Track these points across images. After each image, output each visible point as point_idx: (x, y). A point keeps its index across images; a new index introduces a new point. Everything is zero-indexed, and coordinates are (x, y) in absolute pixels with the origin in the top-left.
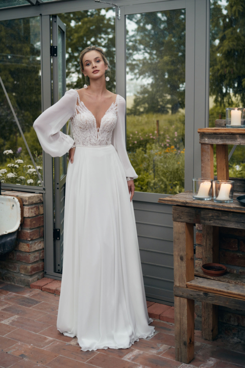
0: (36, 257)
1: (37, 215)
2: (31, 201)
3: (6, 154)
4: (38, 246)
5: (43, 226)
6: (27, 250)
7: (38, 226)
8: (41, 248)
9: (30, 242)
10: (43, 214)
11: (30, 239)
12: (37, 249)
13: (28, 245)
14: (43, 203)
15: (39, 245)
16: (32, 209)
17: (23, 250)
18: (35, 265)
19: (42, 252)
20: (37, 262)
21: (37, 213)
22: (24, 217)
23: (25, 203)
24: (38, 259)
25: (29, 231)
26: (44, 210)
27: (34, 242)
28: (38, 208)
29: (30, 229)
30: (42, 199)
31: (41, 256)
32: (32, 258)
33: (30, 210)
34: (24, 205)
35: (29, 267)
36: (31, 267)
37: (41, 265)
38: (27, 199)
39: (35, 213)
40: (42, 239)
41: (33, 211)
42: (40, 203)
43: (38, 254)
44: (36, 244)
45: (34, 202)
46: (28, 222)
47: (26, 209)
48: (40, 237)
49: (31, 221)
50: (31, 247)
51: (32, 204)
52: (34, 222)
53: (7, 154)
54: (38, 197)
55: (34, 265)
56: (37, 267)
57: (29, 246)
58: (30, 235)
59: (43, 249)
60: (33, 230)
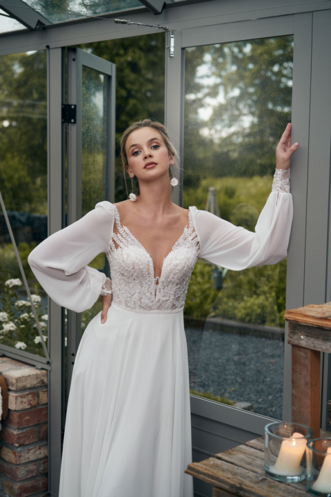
0: (29, 472)
1: (32, 407)
2: (20, 385)
3: (8, 285)
4: (34, 454)
5: (46, 423)
6: (14, 461)
7: (36, 422)
8: (42, 456)
9: (19, 449)
10: (47, 404)
11: (17, 445)
12: (32, 458)
13: (14, 453)
14: (46, 386)
15: (38, 452)
16: (22, 397)
17: (7, 458)
18: (28, 484)
19: (44, 463)
20: (32, 478)
21: (34, 403)
22: (9, 410)
23: (11, 387)
24: (34, 474)
25: (15, 432)
26: (49, 397)
27: (26, 448)
28: (37, 395)
29: (19, 429)
30: (45, 381)
31: (42, 468)
32: (21, 473)
33: (19, 400)
34: (9, 390)
35: (17, 486)
36: (20, 488)
37: (41, 483)
38: (14, 381)
39: (30, 404)
40: (44, 443)
41: (25, 400)
42: (40, 386)
43: (34, 467)
44: (32, 451)
45: (28, 386)
46: (15, 418)
47: (12, 396)
48: (41, 440)
49: (20, 417)
50: (20, 457)
51: (24, 389)
52: (27, 418)
53: (11, 286)
54: (37, 376)
55: (25, 483)
56: (32, 486)
57: (15, 456)
58: (19, 438)
59: (46, 457)
60: (25, 430)
